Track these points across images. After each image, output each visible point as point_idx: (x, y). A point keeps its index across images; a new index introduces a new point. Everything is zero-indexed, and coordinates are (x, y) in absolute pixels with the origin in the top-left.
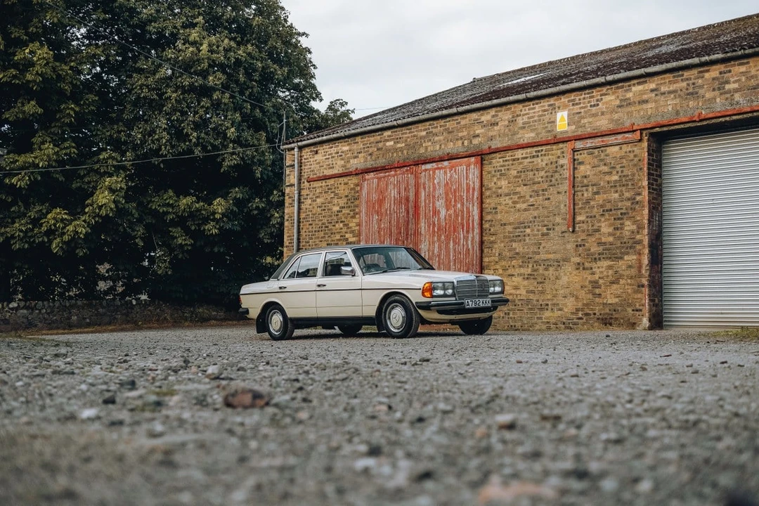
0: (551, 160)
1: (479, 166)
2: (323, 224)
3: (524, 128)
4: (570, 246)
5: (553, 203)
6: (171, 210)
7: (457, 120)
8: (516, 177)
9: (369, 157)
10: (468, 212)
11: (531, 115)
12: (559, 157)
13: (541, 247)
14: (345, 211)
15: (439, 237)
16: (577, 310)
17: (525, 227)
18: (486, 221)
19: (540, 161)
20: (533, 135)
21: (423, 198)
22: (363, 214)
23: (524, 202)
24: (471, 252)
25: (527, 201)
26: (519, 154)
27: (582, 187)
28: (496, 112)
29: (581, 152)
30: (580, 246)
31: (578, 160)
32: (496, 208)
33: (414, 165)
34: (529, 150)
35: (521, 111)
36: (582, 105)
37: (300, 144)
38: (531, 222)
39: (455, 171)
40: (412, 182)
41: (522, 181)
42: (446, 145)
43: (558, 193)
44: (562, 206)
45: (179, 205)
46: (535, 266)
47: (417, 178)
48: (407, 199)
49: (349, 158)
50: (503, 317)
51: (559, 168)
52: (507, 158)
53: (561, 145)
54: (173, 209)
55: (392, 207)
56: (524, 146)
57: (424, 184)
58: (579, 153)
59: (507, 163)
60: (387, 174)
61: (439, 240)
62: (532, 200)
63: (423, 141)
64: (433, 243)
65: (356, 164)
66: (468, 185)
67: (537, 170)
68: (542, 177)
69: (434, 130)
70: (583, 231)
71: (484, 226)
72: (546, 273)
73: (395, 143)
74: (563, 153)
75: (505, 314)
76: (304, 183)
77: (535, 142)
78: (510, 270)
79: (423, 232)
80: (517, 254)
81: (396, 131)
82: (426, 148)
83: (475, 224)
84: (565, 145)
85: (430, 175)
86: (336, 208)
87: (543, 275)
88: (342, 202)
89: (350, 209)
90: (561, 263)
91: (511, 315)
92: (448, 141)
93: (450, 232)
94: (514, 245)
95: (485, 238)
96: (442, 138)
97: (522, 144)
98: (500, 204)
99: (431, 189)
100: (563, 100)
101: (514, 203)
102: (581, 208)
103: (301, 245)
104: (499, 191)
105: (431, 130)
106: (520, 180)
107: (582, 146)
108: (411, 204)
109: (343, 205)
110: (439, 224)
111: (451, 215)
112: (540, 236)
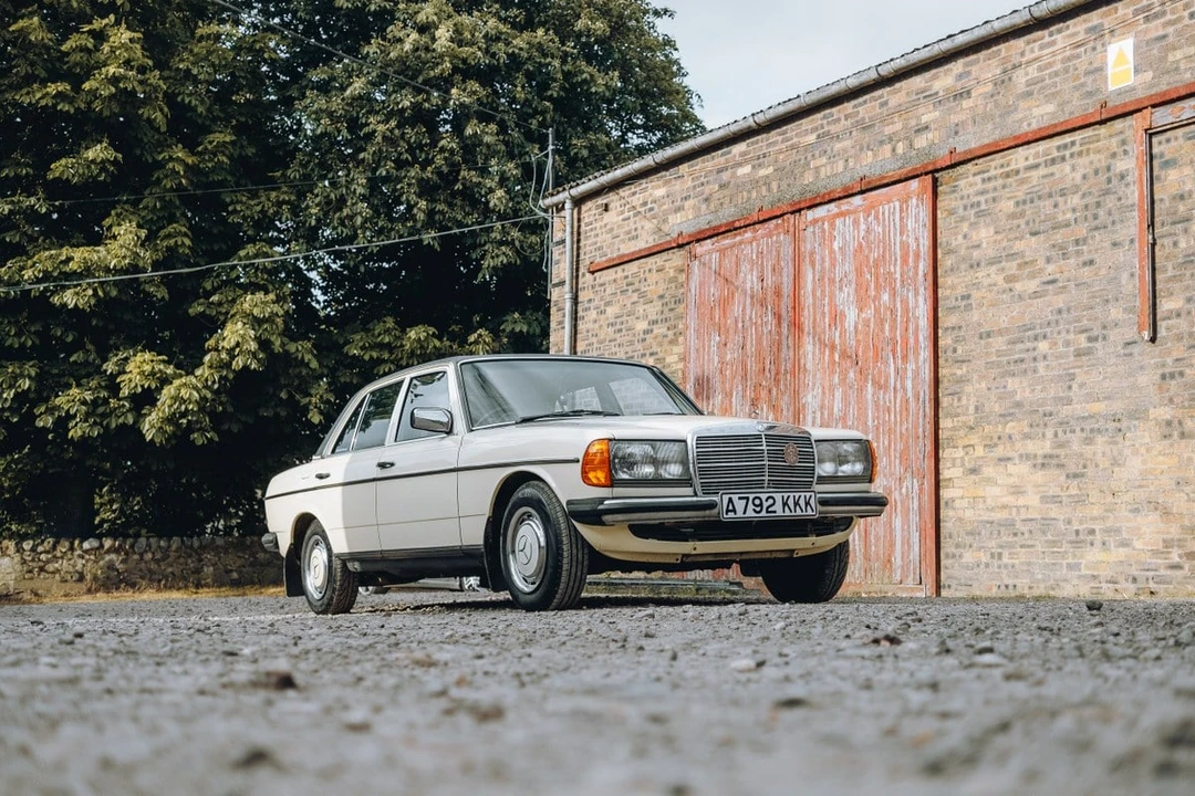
0: (1098, 165)
1: (928, 196)
3: (1029, 94)
4: (1147, 379)
5: (1103, 272)
6: (386, 356)
7: (881, 97)
8: (1013, 216)
9: (704, 207)
10: (906, 310)
11: (1046, 60)
12: (1114, 155)
13: (1075, 387)
14: (659, 330)
15: (844, 374)
16: (1168, 544)
17: (1036, 338)
18: (947, 329)
19: (1067, 168)
20: (1050, 108)
21: (809, 287)
22: (691, 333)
23: (1032, 276)
24: (912, 404)
25: (1041, 270)
26: (1020, 158)
27: (1174, 223)
28: (966, 65)
29: (1169, 134)
30: (1172, 376)
31: (1162, 155)
32: (969, 297)
33: (793, 213)
34: (1041, 146)
35: (1022, 54)
36: (1169, 17)
37: (574, 192)
38: (1049, 324)
39: (877, 218)
40: (788, 250)
41: (1027, 223)
42: (856, 157)
43: (1115, 244)
44: (1125, 276)
45: (402, 346)
46: (1060, 433)
47: (796, 240)
48: (778, 293)
49: (666, 213)
50: (987, 565)
51: (1115, 181)
52: (993, 173)
53: (1119, 124)
54: (391, 353)
55: (748, 312)
56: (1030, 137)
57: (812, 254)
58: (1162, 137)
59: (991, 185)
60: (738, 238)
61: (843, 380)
62: (1050, 268)
63: (809, 156)
64: (832, 389)
65: (682, 222)
66: (905, 246)
67: (1063, 193)
68: (1074, 210)
69: (833, 129)
70: (1179, 338)
71: (942, 343)
72: (1088, 451)
73: (753, 167)
74: (1124, 142)
75: (992, 556)
76: (584, 275)
77: (1055, 126)
78: (1001, 448)
79: (809, 366)
80: (1018, 405)
81: (757, 142)
82: (817, 169)
83: (921, 338)
84: (1129, 121)
85: (823, 231)
86: (642, 326)
87: (1082, 455)
88: (653, 310)
89: (667, 324)
90: (1124, 424)
91: (1005, 560)
92: (861, 149)
93: (866, 360)
94: (1012, 383)
95: (944, 372)
96: (847, 143)
97: (1027, 134)
98: (977, 286)
99: (827, 264)
100: (1120, 12)
101: (1010, 279)
102: (1170, 280)
104: (976, 254)
105: (826, 129)
106: (1022, 222)
107: (1171, 119)
108: (786, 301)
109: (654, 318)
110: (843, 343)
111: (869, 320)
112: (1072, 358)
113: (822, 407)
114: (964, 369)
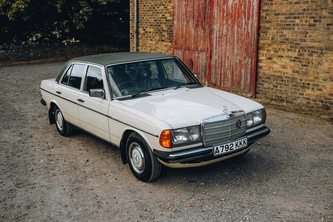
2: (152, 6)
10: (250, 2)
13: (308, 36)
15: (227, 21)
17: (295, 18)
18: (263, 10)
22: (176, 0)
24: (250, 34)
32: (272, 0)
38: (300, 14)
46: (301, 51)
50: (272, 89)
61: (227, 23)
64: (223, 25)
71: (262, 15)
72: (310, 58)
75: (274, 86)
78: (280, 52)
79: (216, 16)
80: (287, 39)
83: (254, 13)
87: (308, 59)
90: (324, 51)
91: (279, 88)
93: (235, 17)
94: (285, 32)
95: (262, 24)
103: (140, 19)
110: (227, 10)
111: (237, 4)
112: (307, 27)
113: (219, 31)
114: (269, 25)
